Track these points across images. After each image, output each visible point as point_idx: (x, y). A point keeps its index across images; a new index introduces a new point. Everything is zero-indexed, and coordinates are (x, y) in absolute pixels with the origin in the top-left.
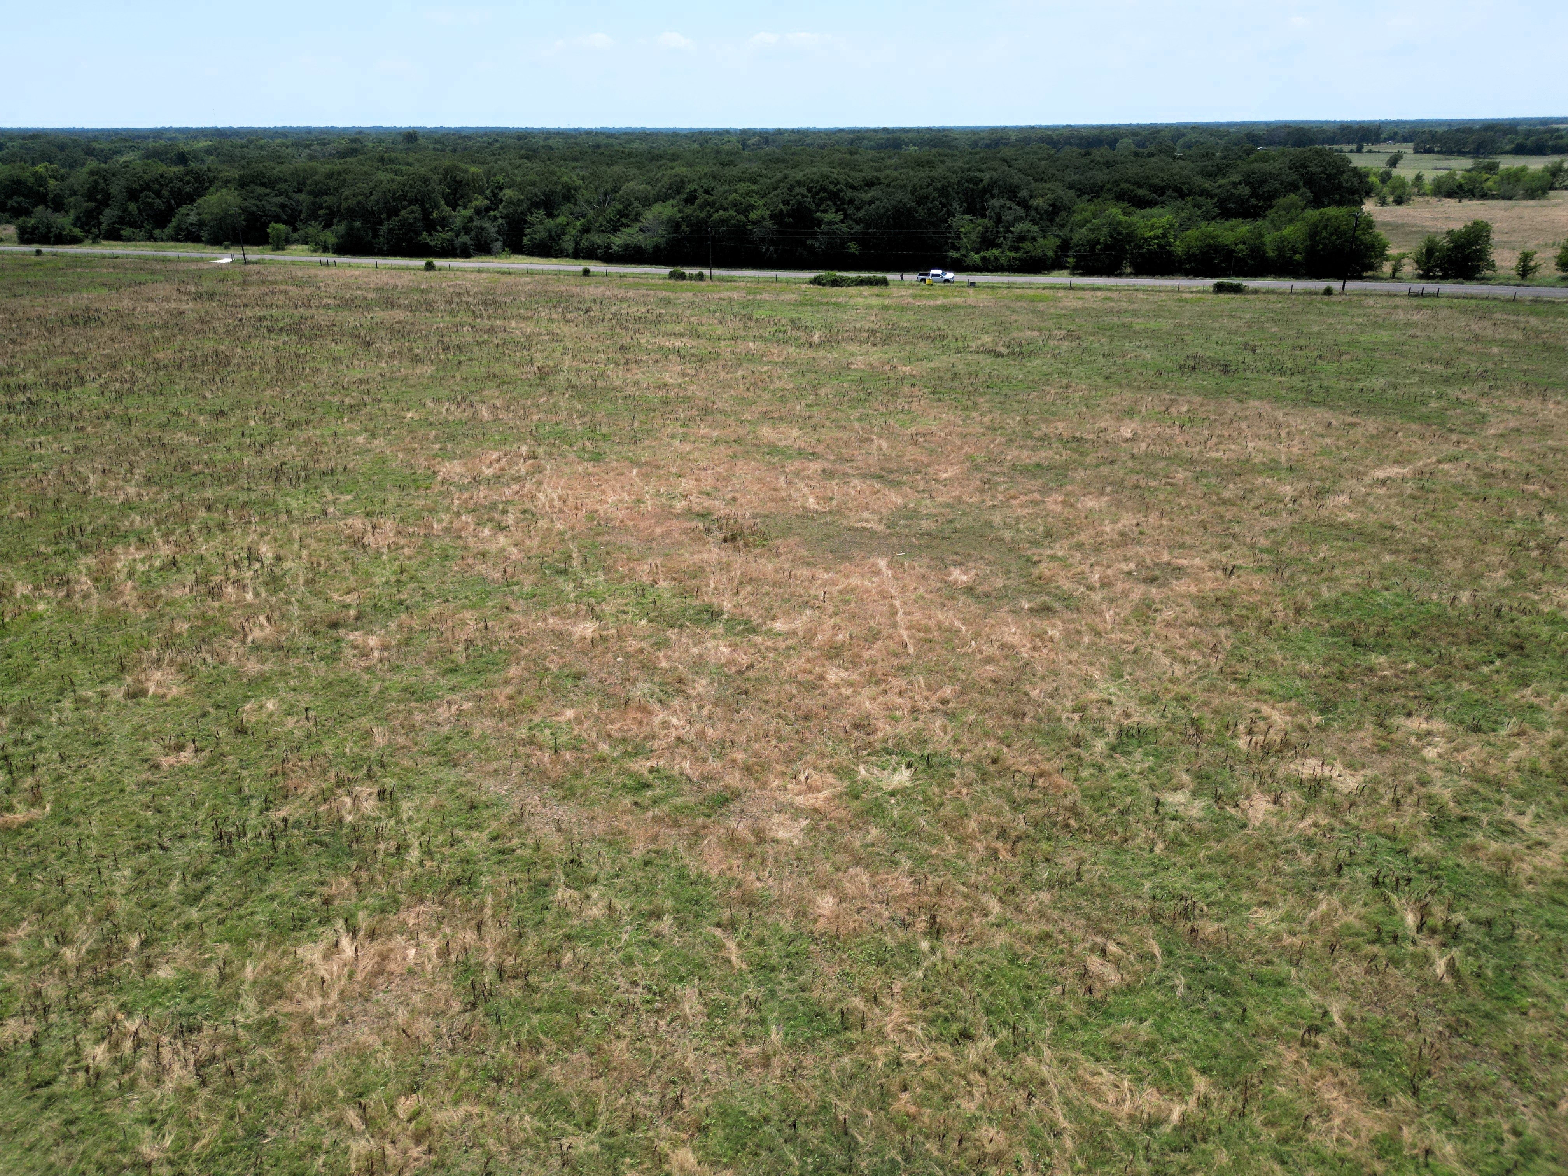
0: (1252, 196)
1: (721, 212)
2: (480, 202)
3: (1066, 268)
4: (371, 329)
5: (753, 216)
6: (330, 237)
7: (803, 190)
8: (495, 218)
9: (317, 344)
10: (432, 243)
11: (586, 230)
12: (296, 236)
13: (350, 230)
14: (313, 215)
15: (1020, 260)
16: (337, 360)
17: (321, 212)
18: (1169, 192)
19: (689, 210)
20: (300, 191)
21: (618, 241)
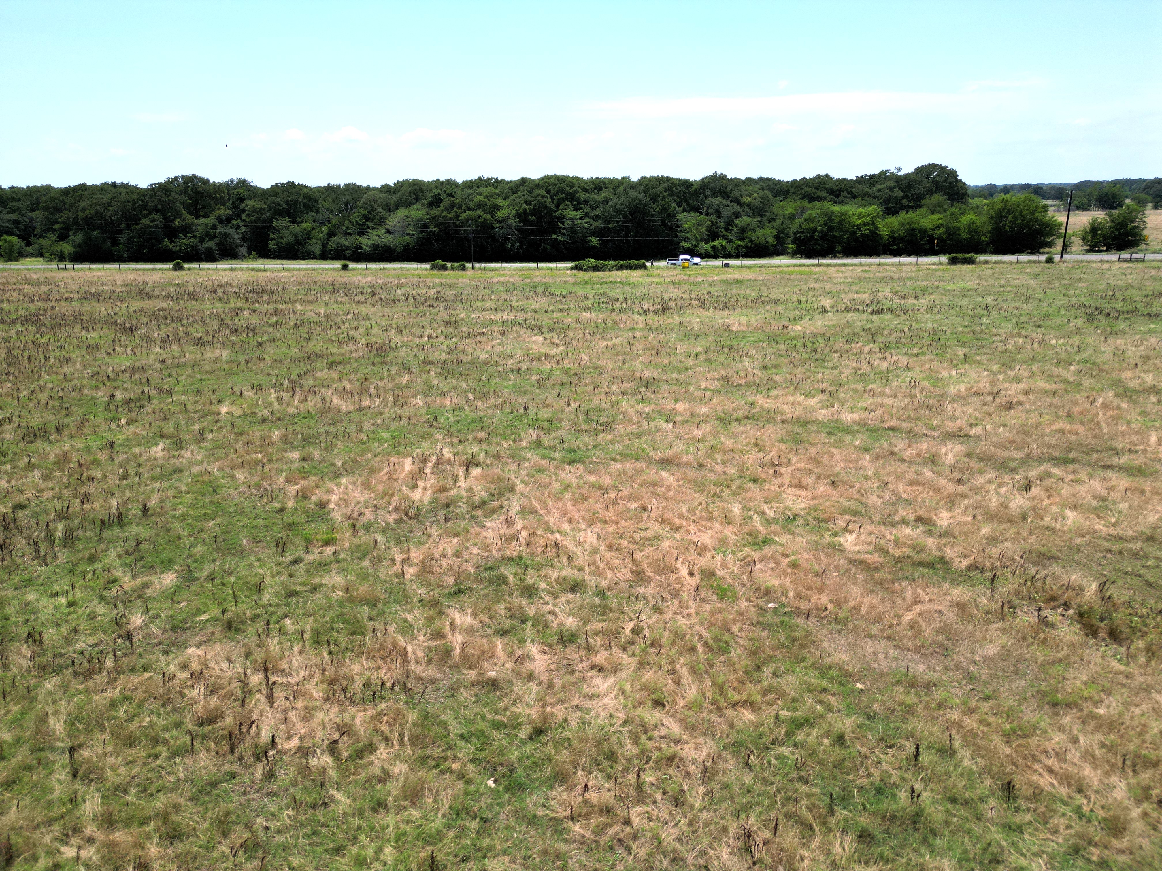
0: (904, 197)
1: (468, 212)
2: (223, 211)
3: (788, 253)
4: (130, 317)
5: (499, 214)
6: (67, 248)
7: (543, 192)
8: (238, 227)
9: (62, 333)
10: (174, 249)
11: (331, 234)
12: (29, 249)
13: (87, 240)
14: (48, 229)
15: (746, 247)
16: (92, 348)
17: (56, 226)
18: (844, 194)
19: (435, 212)
20: (33, 210)
21: (366, 243)
